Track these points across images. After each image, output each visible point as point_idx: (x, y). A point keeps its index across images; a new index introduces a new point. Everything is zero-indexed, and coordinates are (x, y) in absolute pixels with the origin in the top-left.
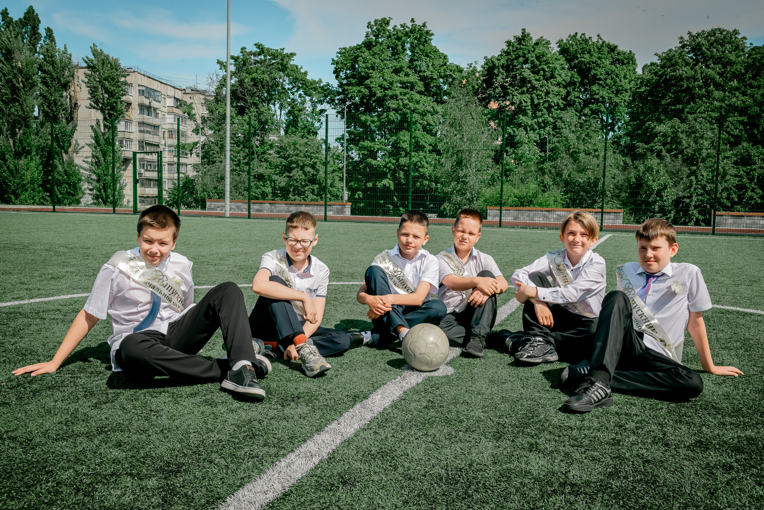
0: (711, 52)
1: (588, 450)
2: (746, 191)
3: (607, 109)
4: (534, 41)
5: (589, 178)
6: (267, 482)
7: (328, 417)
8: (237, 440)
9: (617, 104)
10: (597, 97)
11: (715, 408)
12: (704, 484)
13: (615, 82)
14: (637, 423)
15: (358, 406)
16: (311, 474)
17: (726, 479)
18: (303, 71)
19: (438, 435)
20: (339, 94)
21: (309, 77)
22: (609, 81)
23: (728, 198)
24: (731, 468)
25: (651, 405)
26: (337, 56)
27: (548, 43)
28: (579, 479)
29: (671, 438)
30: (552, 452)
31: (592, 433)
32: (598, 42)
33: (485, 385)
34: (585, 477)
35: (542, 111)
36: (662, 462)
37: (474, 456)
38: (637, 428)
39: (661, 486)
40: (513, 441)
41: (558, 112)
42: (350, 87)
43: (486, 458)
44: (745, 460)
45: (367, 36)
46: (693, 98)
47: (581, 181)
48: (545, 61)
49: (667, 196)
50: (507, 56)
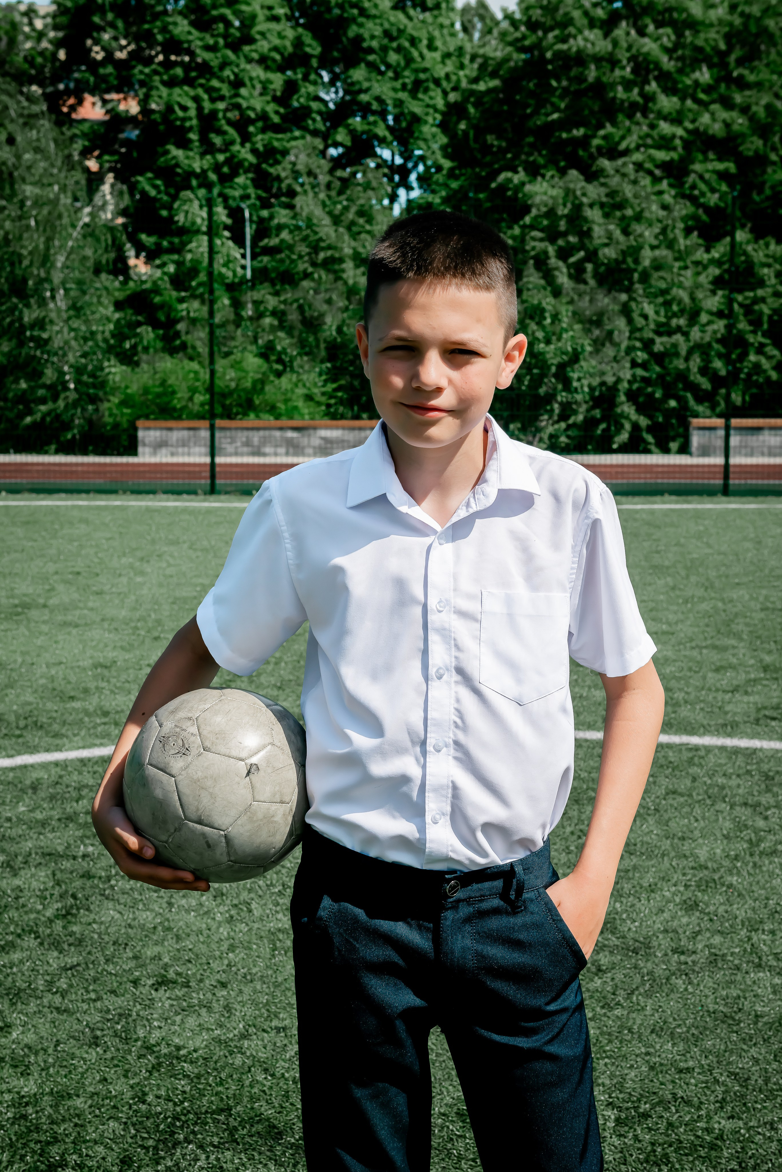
3: (389, 128)
9: (416, 119)
10: (365, 98)
13: (409, 60)
22: (393, 58)
23: (704, 371)
35: (225, 133)
41: (269, 135)
46: (610, 111)
49: (579, 379)
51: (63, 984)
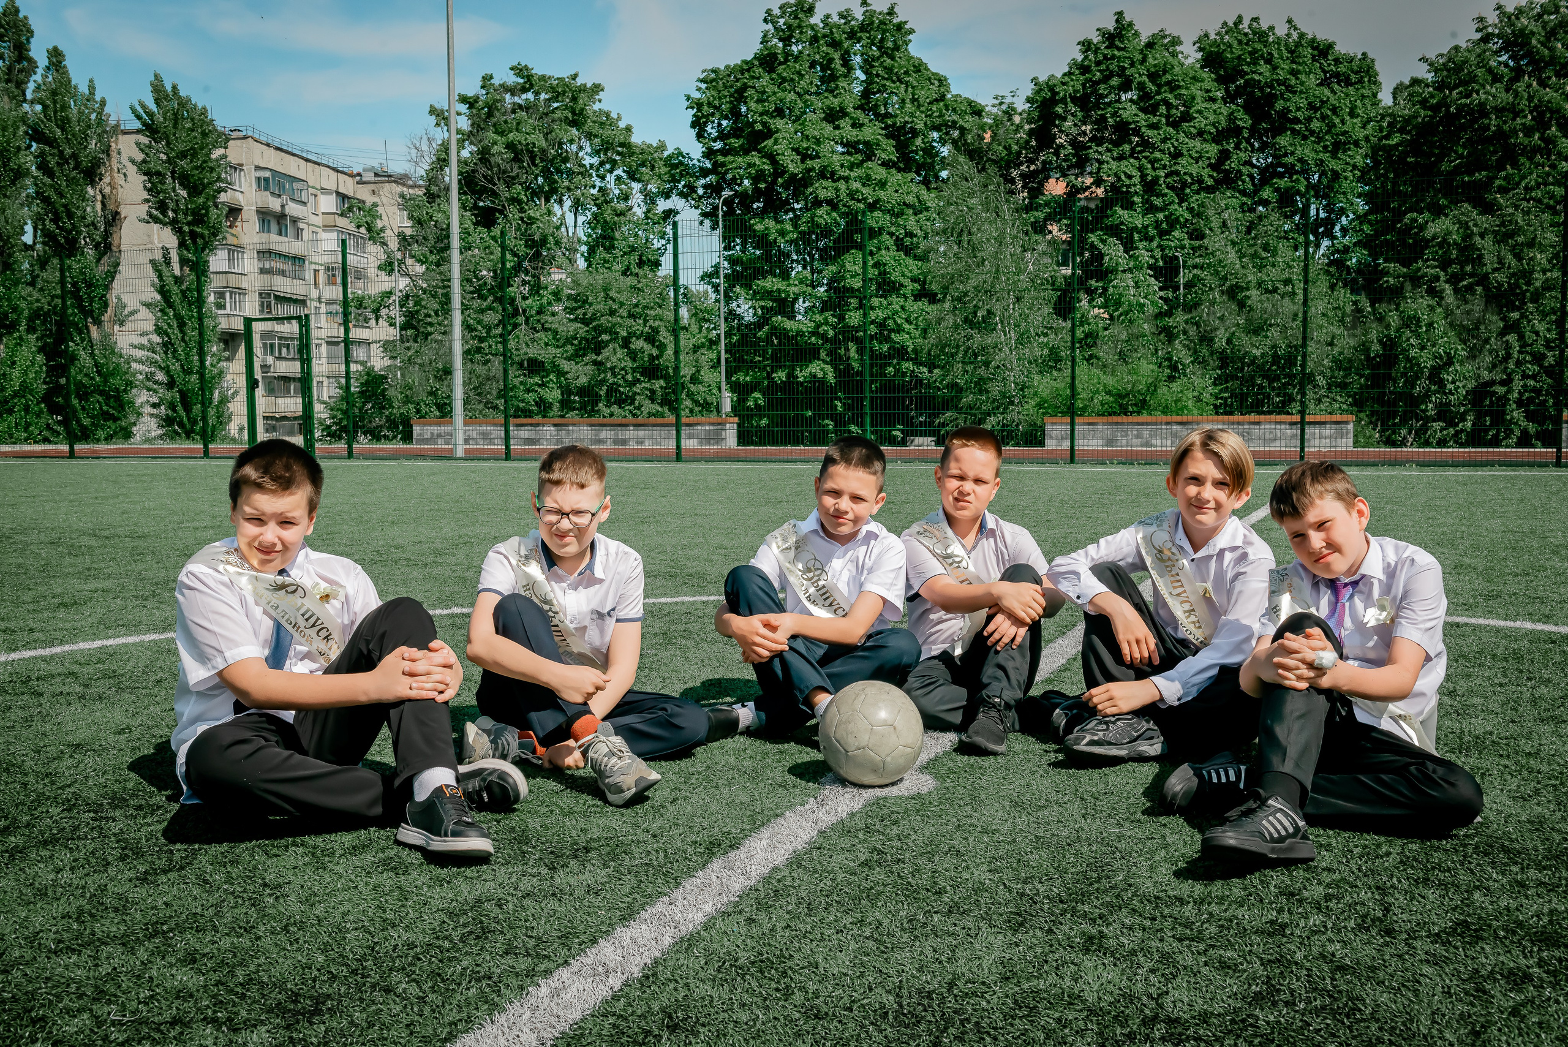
0: (1552, 49)
1: (1213, 947)
4: (1144, 39)
5: (1274, 347)
6: (506, 1030)
7: (649, 890)
8: (447, 944)
9: (1336, 175)
10: (1290, 160)
11: (1505, 850)
12: (1462, 1014)
13: (1331, 126)
14: (1328, 886)
15: (716, 864)
16: (603, 1012)
17: (1511, 1003)
18: (622, 125)
19: (885, 922)
20: (705, 172)
21: (636, 139)
22: (1316, 125)
24: (1527, 977)
25: (1365, 847)
26: (699, 89)
27: (1176, 41)
28: (1186, 1008)
29: (1400, 917)
30: (1133, 953)
31: (1226, 911)
32: (1289, 35)
33: (1000, 813)
34: (1200, 1005)
35: (1166, 195)
36: (1373, 969)
37: (961, 966)
38: (1328, 898)
39: (1364, 1020)
40: (1050, 931)
41: (1203, 194)
42: (730, 158)
43: (988, 968)
44: (1560, 960)
45: (765, 40)
46: (1510, 156)
47: (1257, 352)
48: (1169, 83)
49: (1453, 382)
50: (1082, 74)
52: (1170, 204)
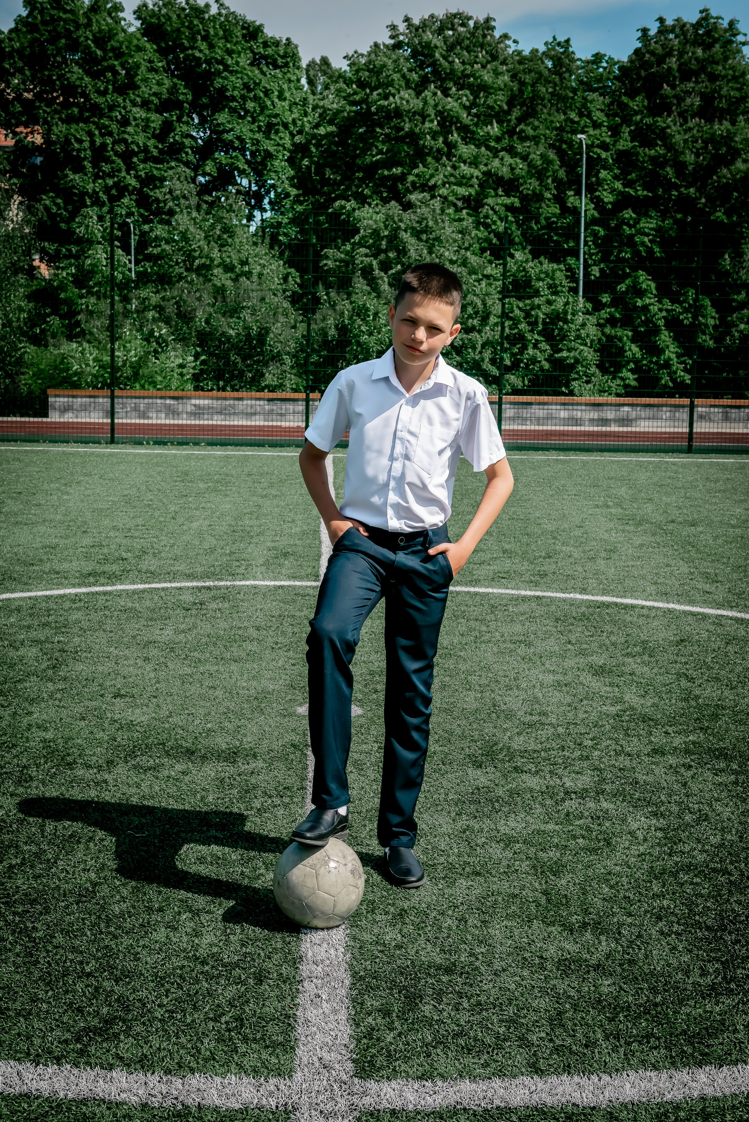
0: (451, 63)
2: (525, 347)
3: (247, 162)
9: (269, 155)
10: (229, 137)
13: (263, 108)
22: (250, 105)
27: (118, 7)
32: (222, 15)
35: (113, 162)
41: (150, 165)
46: (421, 154)
47: (232, 332)
48: (113, 49)
50: (29, 32)
51: (59, 696)
52: (119, 171)
